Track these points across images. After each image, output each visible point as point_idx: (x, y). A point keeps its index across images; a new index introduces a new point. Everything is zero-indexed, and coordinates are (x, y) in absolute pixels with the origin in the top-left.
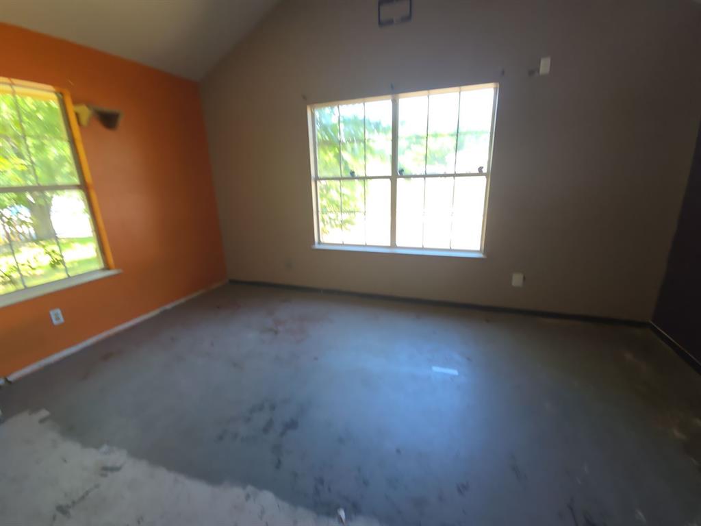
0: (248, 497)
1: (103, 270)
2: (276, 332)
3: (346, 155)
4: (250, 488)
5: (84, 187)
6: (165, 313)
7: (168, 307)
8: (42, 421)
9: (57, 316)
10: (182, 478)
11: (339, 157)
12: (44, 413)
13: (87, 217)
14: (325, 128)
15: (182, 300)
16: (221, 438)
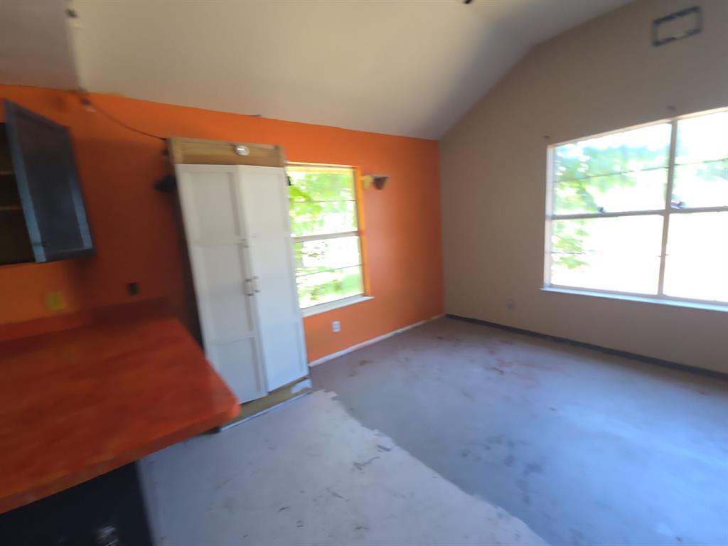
0: (500, 516)
1: (364, 295)
2: (502, 372)
3: (591, 189)
4: (501, 510)
5: (359, 233)
6: (397, 335)
7: (399, 331)
8: (334, 399)
9: (336, 326)
10: (437, 475)
11: (582, 191)
12: (333, 394)
13: (358, 254)
14: (564, 163)
15: (408, 327)
16: (464, 455)
